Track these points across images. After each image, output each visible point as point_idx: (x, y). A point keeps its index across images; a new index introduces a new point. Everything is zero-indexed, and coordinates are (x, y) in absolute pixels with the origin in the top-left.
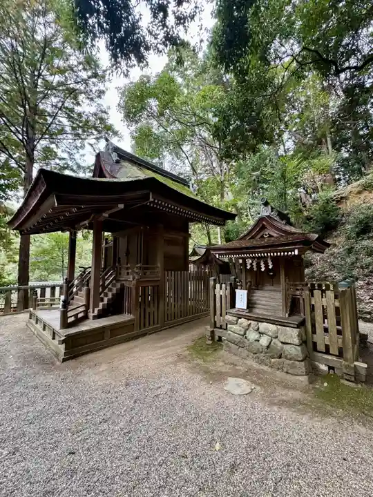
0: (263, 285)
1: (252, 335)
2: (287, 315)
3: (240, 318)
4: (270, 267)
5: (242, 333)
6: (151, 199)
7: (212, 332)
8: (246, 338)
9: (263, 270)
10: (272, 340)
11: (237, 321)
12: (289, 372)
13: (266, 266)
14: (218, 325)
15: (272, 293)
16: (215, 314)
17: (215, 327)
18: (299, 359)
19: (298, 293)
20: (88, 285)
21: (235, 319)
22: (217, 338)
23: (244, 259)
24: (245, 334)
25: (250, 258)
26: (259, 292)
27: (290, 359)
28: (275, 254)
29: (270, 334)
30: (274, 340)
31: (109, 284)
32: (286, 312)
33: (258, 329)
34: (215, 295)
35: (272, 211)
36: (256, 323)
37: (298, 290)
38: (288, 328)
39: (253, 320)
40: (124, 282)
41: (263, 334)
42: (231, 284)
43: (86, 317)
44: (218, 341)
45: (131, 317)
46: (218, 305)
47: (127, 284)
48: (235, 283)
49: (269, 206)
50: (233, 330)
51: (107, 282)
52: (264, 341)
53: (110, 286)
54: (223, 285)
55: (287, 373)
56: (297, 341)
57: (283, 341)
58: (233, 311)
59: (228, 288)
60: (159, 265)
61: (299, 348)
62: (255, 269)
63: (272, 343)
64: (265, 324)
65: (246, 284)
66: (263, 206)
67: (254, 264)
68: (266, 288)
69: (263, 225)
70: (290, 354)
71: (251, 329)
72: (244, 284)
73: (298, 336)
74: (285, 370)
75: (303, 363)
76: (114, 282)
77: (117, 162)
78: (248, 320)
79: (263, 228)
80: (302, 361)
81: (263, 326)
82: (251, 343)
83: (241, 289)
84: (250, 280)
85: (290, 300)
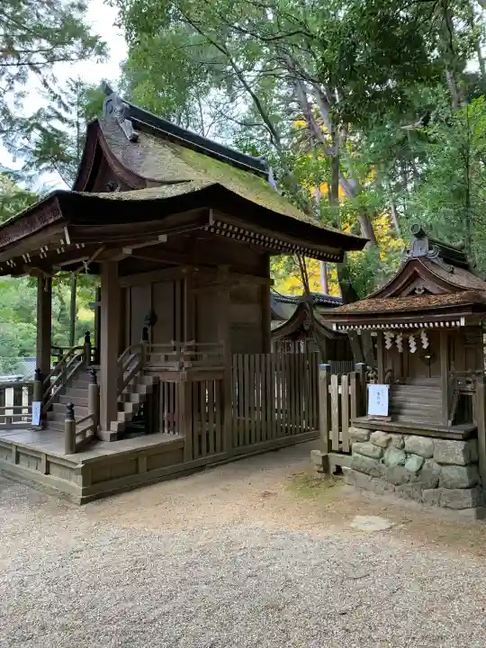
0: (414, 377)
1: (393, 457)
2: (450, 422)
3: (374, 431)
4: (425, 346)
5: (377, 454)
6: (212, 222)
7: (325, 459)
8: (383, 462)
9: (413, 350)
10: (424, 462)
11: (369, 436)
12: (449, 505)
13: (419, 344)
14: (335, 447)
15: (428, 389)
16: (329, 428)
17: (330, 450)
18: (465, 485)
19: (469, 387)
20: (95, 380)
21: (365, 432)
22: (333, 469)
23: (381, 332)
24: (382, 455)
25: (392, 330)
26: (408, 387)
27: (452, 488)
28: (431, 325)
29: (422, 452)
30: (428, 461)
31: (129, 378)
32: (449, 418)
33: (403, 446)
34: (329, 395)
35: (430, 249)
36: (400, 436)
37: (469, 382)
38: (449, 441)
39: (395, 433)
40: (160, 375)
41: (410, 453)
42: (357, 375)
43: (96, 439)
44: (335, 473)
45: (178, 436)
46: (335, 411)
47: (165, 378)
48: (364, 375)
49: (426, 240)
50: (361, 450)
51: (126, 376)
52: (412, 464)
53: (131, 383)
54: (344, 378)
55: (445, 507)
56: (461, 459)
57: (442, 461)
58: (363, 420)
59: (353, 381)
60: (222, 342)
61: (464, 469)
62: (400, 349)
63: (425, 467)
64: (414, 437)
65: (385, 374)
66: (415, 238)
67: (399, 341)
68: (418, 381)
69: (415, 272)
70: (452, 479)
71: (391, 447)
72: (380, 375)
73: (464, 451)
74: (443, 503)
75: (469, 491)
76: (138, 374)
77: (135, 140)
78: (389, 432)
79: (415, 277)
80: (467, 488)
81: (411, 441)
82: (392, 470)
83: (376, 383)
84: (390, 368)
85: (456, 400)
